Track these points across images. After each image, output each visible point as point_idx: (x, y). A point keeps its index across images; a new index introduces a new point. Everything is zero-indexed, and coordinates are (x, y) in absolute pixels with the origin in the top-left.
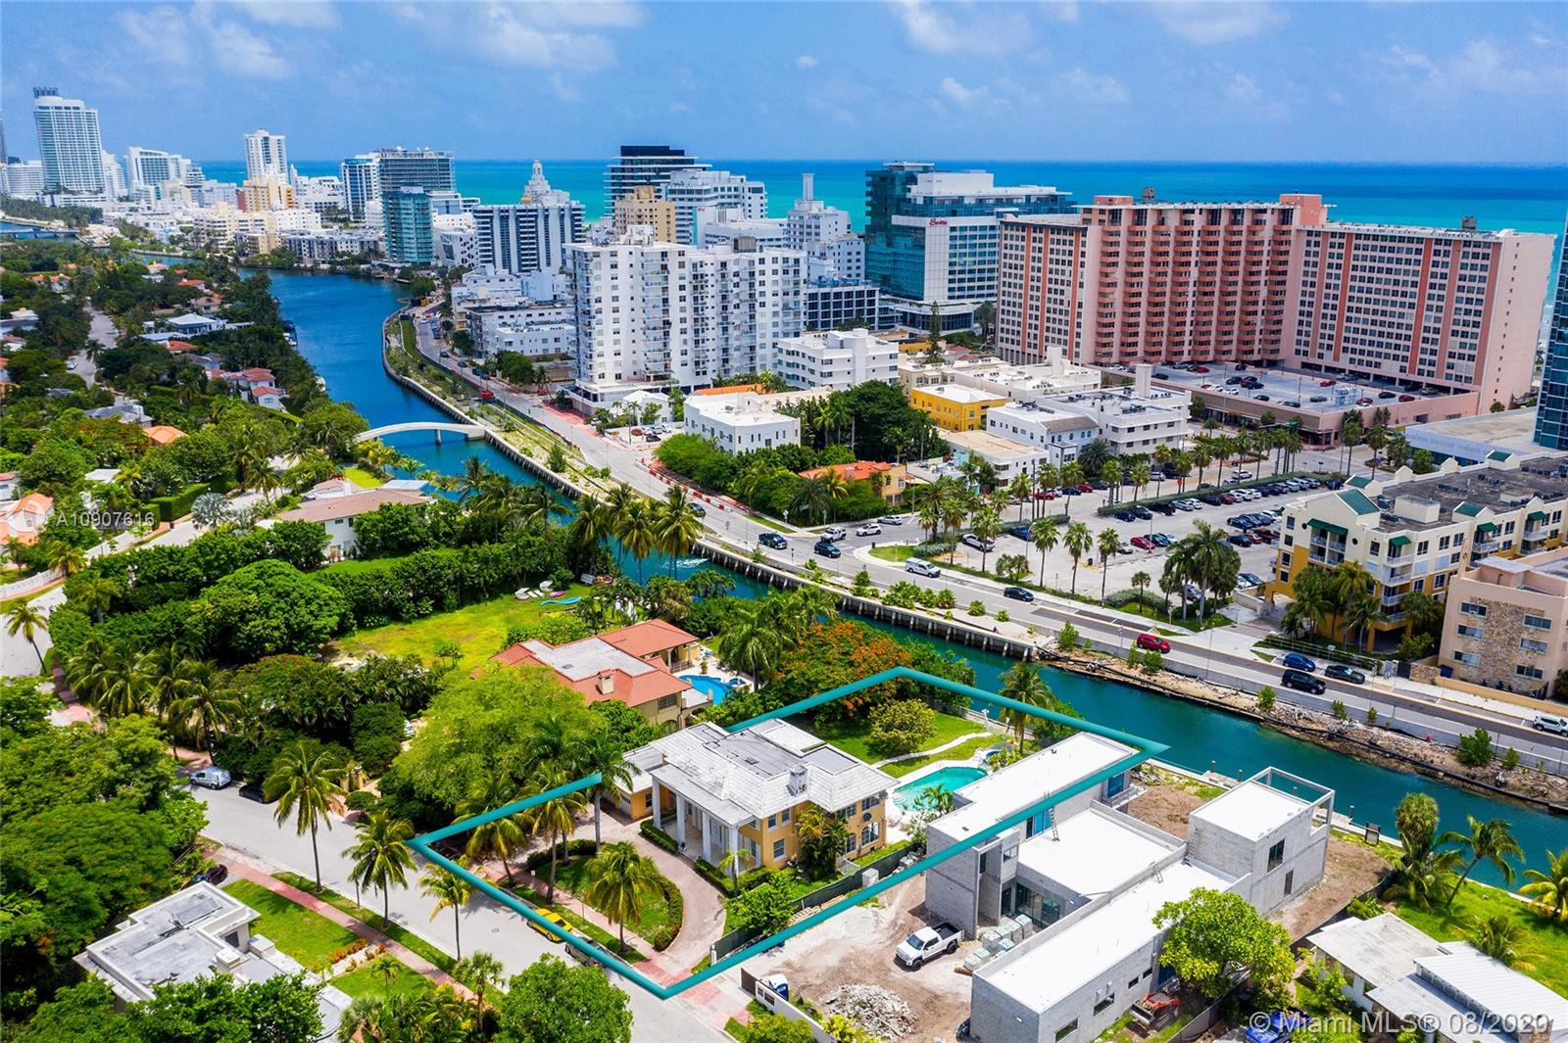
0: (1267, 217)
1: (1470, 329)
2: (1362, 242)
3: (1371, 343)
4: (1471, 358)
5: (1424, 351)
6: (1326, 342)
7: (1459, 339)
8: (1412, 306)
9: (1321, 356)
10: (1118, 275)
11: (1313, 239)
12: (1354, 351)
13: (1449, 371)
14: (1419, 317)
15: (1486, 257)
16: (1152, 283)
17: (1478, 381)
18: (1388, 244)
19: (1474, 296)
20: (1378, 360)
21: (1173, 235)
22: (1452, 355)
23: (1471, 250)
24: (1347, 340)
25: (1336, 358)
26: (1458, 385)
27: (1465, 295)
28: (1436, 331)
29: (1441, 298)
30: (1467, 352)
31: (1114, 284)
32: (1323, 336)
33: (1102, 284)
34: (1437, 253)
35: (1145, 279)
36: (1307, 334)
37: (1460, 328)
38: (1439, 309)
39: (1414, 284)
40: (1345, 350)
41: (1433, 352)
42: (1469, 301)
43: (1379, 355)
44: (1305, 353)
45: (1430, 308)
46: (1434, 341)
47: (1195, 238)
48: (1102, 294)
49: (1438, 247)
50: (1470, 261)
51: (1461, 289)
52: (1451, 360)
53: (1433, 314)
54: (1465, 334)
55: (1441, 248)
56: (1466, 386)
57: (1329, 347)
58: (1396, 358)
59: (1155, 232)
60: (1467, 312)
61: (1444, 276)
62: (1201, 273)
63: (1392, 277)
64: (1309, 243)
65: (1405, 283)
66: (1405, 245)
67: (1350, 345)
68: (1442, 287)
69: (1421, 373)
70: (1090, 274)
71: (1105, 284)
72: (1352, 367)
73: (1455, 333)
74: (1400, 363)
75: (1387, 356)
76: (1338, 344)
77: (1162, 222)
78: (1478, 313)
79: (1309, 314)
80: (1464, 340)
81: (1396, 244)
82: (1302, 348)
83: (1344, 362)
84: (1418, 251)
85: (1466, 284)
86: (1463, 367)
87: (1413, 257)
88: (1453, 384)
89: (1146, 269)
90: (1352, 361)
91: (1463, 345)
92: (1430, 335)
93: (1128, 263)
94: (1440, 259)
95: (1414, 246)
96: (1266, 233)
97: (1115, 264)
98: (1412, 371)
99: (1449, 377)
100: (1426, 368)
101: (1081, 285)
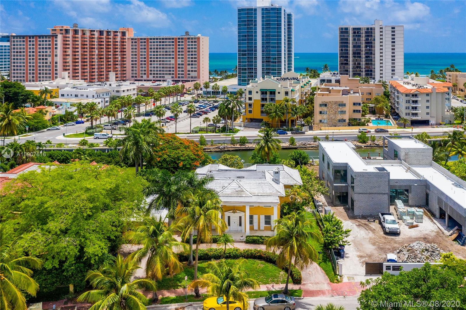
0: (118, 34)
1: (194, 63)
2: (152, 41)
3: (160, 71)
4: (195, 71)
5: (179, 71)
6: (143, 72)
7: (191, 66)
8: (173, 58)
9: (142, 77)
10: (70, 52)
11: (134, 41)
12: (154, 74)
13: (189, 76)
14: (176, 61)
15: (195, 42)
16: (82, 55)
17: (199, 77)
18: (162, 41)
19: (194, 53)
20: (163, 75)
21: (88, 38)
22: (189, 71)
23: (190, 40)
24: (151, 71)
25: (148, 77)
26: (192, 79)
27: (190, 53)
28: (183, 64)
29: (182, 55)
30: (194, 69)
31: (69, 55)
32: (142, 71)
33: (64, 55)
34: (179, 42)
35: (80, 53)
36: (136, 71)
37: (190, 63)
38: (182, 58)
39: (173, 52)
40: (151, 74)
41: (183, 71)
42: (192, 55)
43: (163, 74)
44: (136, 77)
45: (179, 58)
46: (182, 68)
47: (96, 40)
48: (64, 59)
49: (179, 40)
50: (190, 43)
51: (189, 52)
52: (189, 73)
53: (181, 60)
54: (192, 64)
55: (181, 40)
56: (195, 79)
57: (145, 74)
58: (170, 74)
59: (82, 38)
60: (192, 58)
61: (182, 48)
62: (99, 52)
63: (165, 50)
64: (132, 42)
65: (169, 52)
66: (168, 40)
67: (152, 72)
68: (182, 52)
69: (179, 77)
70: (59, 51)
71: (65, 55)
72: (154, 79)
73: (189, 64)
74: (171, 75)
75: (166, 74)
76: (148, 72)
77: (84, 34)
78: (195, 58)
79: (136, 64)
80: (192, 66)
81: (165, 40)
82: (134, 75)
83: (151, 77)
84: (173, 42)
85: (190, 50)
86: (193, 74)
87: (171, 44)
88: (190, 79)
89: (80, 50)
90: (154, 77)
91: (192, 68)
92: (181, 66)
93: (73, 48)
94: (181, 44)
95: (171, 40)
96: (119, 39)
97: (69, 48)
98: (176, 77)
99: (189, 77)
100: (181, 76)
101: (56, 56)
